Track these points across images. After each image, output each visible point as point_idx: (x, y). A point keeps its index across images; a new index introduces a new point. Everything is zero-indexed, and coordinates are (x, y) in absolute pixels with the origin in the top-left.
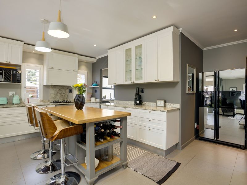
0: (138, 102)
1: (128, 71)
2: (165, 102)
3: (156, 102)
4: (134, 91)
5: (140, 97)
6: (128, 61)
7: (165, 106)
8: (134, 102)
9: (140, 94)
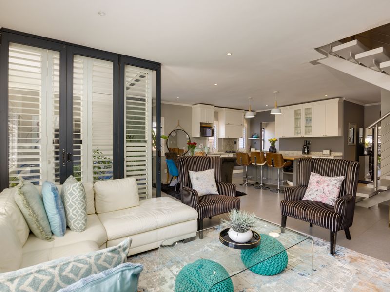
0: (306, 151)
1: (297, 127)
2: (330, 151)
3: (322, 152)
4: (303, 143)
5: (308, 148)
6: (297, 119)
7: (330, 154)
8: (302, 152)
9: (308, 145)
